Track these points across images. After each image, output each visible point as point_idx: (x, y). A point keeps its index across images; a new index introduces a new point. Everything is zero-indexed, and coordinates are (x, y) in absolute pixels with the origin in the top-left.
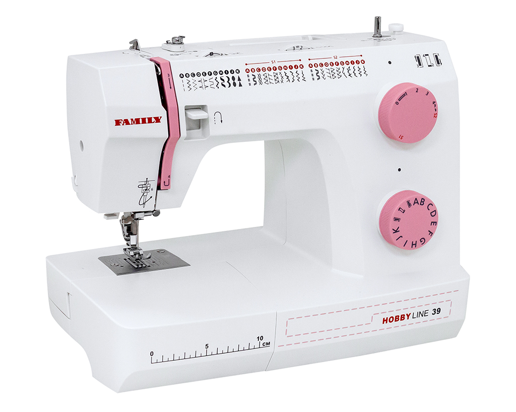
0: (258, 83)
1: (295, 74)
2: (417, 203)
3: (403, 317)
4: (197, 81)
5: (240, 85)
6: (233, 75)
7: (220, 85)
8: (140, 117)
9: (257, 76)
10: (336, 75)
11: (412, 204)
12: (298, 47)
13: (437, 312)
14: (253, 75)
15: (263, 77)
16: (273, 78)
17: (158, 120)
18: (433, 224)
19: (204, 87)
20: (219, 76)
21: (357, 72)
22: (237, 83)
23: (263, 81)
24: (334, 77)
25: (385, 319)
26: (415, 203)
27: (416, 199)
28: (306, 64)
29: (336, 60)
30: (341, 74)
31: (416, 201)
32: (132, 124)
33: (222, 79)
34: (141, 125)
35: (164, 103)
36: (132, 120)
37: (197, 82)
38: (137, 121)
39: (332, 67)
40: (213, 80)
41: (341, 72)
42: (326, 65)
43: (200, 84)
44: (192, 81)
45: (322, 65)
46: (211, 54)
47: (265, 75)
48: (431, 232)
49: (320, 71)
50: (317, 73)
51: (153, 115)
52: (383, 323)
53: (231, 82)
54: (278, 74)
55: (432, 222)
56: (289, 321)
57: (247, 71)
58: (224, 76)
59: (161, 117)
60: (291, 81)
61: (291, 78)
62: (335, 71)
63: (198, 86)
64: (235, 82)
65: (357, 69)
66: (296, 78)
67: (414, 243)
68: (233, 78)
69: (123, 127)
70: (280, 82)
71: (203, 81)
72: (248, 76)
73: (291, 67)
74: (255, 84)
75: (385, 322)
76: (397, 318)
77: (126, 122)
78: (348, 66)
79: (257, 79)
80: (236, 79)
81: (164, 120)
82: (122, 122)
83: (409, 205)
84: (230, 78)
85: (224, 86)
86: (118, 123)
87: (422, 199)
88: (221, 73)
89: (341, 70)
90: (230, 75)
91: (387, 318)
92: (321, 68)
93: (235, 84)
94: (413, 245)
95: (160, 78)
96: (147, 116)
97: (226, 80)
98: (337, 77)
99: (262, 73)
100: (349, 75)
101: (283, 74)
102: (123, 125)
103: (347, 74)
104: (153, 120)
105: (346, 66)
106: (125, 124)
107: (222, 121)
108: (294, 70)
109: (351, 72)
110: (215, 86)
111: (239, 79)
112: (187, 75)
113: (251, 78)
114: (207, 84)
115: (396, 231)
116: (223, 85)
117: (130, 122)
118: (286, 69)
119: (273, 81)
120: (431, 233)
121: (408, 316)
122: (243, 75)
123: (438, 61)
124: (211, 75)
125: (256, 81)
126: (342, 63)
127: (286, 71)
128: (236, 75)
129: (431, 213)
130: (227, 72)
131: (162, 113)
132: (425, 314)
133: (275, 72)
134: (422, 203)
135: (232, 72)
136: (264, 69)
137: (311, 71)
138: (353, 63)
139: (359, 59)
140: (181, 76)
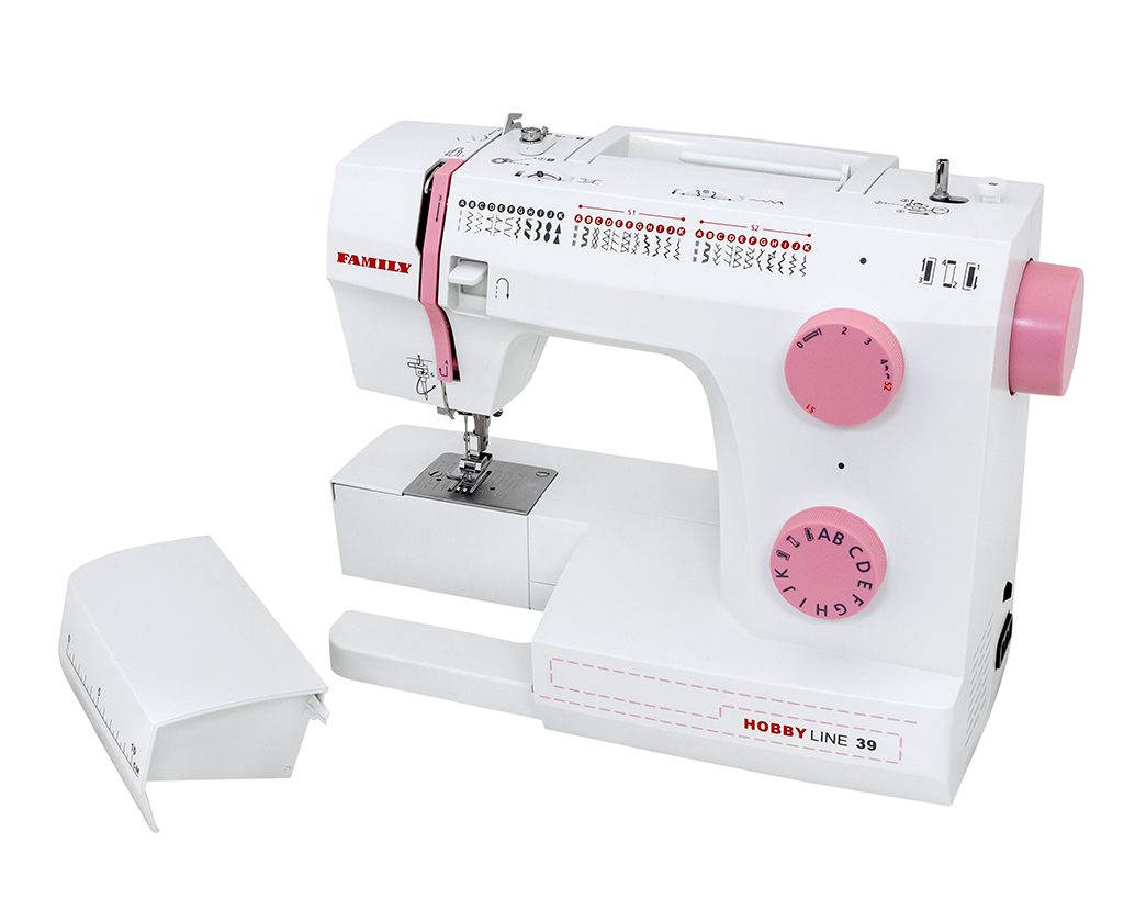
0: (590, 244)
1: (663, 243)
2: (827, 537)
3: (788, 731)
4: (485, 217)
5: (556, 241)
6: (550, 220)
7: (522, 232)
8: (378, 256)
9: (592, 231)
10: (742, 261)
11: (816, 535)
13: (867, 746)
14: (585, 228)
15: (601, 235)
16: (620, 241)
17: (404, 268)
18: (862, 585)
19: (493, 230)
20: (525, 216)
21: (786, 265)
22: (553, 237)
23: (600, 242)
24: (736, 264)
25: (750, 721)
26: (821, 536)
27: (824, 529)
28: (691, 227)
29: (754, 234)
30: (754, 261)
31: (824, 534)
32: (363, 265)
33: (528, 224)
34: (376, 271)
35: (420, 243)
36: (364, 258)
37: (484, 220)
38: (372, 262)
39: (740, 245)
40: (513, 222)
41: (755, 259)
42: (731, 238)
43: (488, 224)
44: (476, 216)
45: (723, 237)
46: (540, 174)
47: (608, 233)
48: (858, 599)
49: (713, 248)
50: (706, 250)
51: (397, 259)
52: (746, 727)
53: (543, 231)
54: (633, 235)
55: (860, 582)
56: (553, 661)
57: (578, 218)
58: (534, 220)
59: (410, 265)
60: (651, 253)
61: (652, 250)
62: (743, 254)
63: (483, 227)
64: (550, 234)
65: (788, 258)
66: (662, 251)
67: (822, 607)
68: (549, 227)
69: (347, 267)
70: (630, 251)
71: (494, 220)
72: (576, 228)
73: (660, 229)
74: (583, 245)
75: (750, 727)
76: (775, 729)
77: (355, 260)
78: (774, 249)
79: (590, 238)
80: (554, 228)
81: (414, 271)
82: (349, 259)
83: (810, 536)
84: (543, 225)
85: (528, 236)
86: (342, 258)
87: (838, 533)
88: (531, 212)
89: (757, 254)
90: (545, 220)
91: (753, 721)
92: (718, 242)
93: (547, 238)
94: (818, 609)
95: (426, 199)
96: (388, 258)
97: (535, 226)
98: (742, 266)
99: (603, 227)
100: (768, 268)
101: (642, 239)
102: (349, 263)
103: (764, 264)
104: (397, 267)
105: (769, 249)
106: (352, 262)
107: (508, 296)
108: (664, 235)
109: (774, 262)
110: (511, 233)
111: (558, 231)
112: (472, 204)
113: (581, 231)
114: (499, 226)
115: (782, 576)
116: (526, 234)
117: (361, 262)
118: (649, 231)
119: (618, 248)
120: (860, 602)
121: (801, 733)
122: (568, 225)
123: (971, 280)
124: (512, 212)
125: (586, 240)
126: (764, 242)
127: (648, 234)
128: (555, 222)
129: (858, 564)
130: (541, 213)
131: (412, 257)
132: (839, 740)
133: (629, 231)
134: (837, 541)
135: (551, 214)
136: (609, 222)
137: (697, 244)
138: (785, 245)
139: (803, 241)
140: (462, 203)
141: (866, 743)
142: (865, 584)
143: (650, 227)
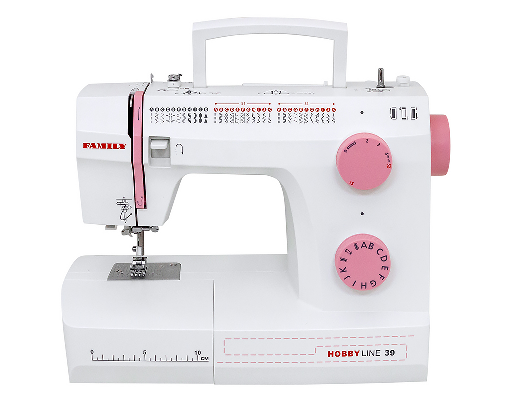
0: (223, 121)
1: (262, 116)
2: (366, 246)
3: (351, 353)
4: (165, 115)
5: (206, 122)
6: (200, 112)
7: (186, 120)
8: (107, 142)
9: (223, 115)
10: (303, 120)
11: (360, 247)
12: (276, 91)
13: (390, 353)
14: (220, 114)
15: (229, 117)
16: (239, 118)
17: (122, 146)
18: (384, 268)
19: (170, 121)
20: (187, 112)
21: (325, 119)
22: (203, 119)
23: (229, 120)
24: (300, 122)
25: (331, 352)
26: (362, 246)
27: (364, 242)
28: (275, 107)
29: (307, 107)
30: (309, 119)
31: (364, 245)
32: (98, 148)
33: (189, 115)
34: (107, 150)
35: (130, 133)
36: (99, 144)
38: (104, 146)
39: (301, 113)
40: (181, 116)
41: (309, 118)
42: (296, 110)
43: (167, 118)
44: (160, 115)
45: (291, 110)
46: (189, 92)
47: (232, 115)
48: (382, 276)
49: (288, 115)
50: (284, 117)
51: (118, 142)
52: (329, 356)
53: (198, 118)
54: (245, 115)
55: (383, 267)
56: (225, 340)
57: (215, 110)
58: (192, 113)
59: (126, 144)
60: (256, 122)
61: (257, 120)
62: (303, 117)
63: (164, 120)
64: (201, 119)
65: (326, 116)
66: (262, 120)
67: (364, 284)
68: (200, 115)
69: (89, 150)
70: (245, 122)
71: (170, 116)
72: (215, 115)
73: (259, 110)
74: (220, 122)
75: (331, 355)
76: (344, 354)
77: (94, 146)
78: (318, 113)
79: (223, 118)
80: (203, 116)
81: (128, 147)
82: (90, 146)
83: (357, 247)
84: (198, 115)
85: (190, 122)
86: (85, 146)
87: (371, 243)
88: (190, 109)
89: (310, 116)
90: (198, 113)
91: (333, 352)
92: (290, 113)
93: (200, 121)
94: (362, 286)
95: (131, 111)
96: (112, 142)
97: (193, 116)
98: (304, 122)
99: (229, 112)
100: (317, 121)
101: (250, 115)
102: (90, 148)
103: (314, 120)
104: (118, 146)
105: (315, 113)
106: (92, 147)
107: (182, 153)
108: (262, 113)
109: (319, 119)
110: (181, 121)
111: (206, 117)
112: (157, 110)
113: (218, 116)
114: (173, 118)
115: (343, 271)
116: (189, 120)
117: (97, 146)
118: (254, 111)
119: (239, 121)
120: (382, 277)
121: (357, 353)
122: (211, 113)
123: (414, 115)
124: (179, 111)
125: (221, 120)
126: (312, 110)
127: (253, 113)
128: (203, 113)
129: (381, 258)
130: (195, 110)
131: (127, 140)
132: (376, 353)
133: (243, 113)
134: (371, 247)
135: (200, 109)
136: (232, 110)
137: (279, 114)
138: (323, 110)
139: (331, 107)
140: (151, 110)
141: (389, 352)
142: (385, 267)
143: (254, 110)
